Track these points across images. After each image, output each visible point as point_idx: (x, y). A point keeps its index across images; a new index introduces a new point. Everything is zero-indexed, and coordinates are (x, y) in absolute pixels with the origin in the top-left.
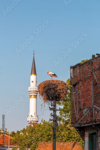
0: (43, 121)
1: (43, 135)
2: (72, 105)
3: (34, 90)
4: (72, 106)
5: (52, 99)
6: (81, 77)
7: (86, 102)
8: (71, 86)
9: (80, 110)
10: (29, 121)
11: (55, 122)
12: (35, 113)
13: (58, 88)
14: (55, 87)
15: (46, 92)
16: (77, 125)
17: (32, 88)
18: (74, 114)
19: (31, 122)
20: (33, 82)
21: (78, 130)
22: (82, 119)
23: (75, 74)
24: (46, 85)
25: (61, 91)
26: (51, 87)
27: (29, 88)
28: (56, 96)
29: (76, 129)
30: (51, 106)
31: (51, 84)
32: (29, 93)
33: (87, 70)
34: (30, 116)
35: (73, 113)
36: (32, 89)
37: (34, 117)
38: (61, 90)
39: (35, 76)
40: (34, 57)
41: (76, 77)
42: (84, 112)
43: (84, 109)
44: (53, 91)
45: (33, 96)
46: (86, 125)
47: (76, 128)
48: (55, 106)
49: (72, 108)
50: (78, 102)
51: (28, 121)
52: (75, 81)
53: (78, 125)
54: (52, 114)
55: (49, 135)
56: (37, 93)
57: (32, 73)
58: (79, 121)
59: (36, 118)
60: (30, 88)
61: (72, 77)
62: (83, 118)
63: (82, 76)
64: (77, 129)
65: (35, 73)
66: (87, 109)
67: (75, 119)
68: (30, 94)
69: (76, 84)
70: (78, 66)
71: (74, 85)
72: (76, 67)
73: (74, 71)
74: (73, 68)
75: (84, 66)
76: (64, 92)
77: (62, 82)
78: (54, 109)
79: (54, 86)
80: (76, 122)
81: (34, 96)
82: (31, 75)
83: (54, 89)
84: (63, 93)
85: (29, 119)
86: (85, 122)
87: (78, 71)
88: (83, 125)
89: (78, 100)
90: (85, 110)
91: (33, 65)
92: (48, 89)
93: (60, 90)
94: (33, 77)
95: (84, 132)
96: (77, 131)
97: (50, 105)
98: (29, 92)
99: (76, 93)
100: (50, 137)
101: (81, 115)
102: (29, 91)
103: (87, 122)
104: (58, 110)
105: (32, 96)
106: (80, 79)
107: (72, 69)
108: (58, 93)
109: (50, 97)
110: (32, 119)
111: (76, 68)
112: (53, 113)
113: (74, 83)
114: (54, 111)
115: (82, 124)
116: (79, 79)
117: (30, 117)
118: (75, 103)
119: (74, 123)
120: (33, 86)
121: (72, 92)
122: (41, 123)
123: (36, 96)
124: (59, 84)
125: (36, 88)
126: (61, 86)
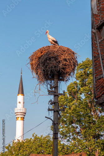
3: (21, 111)
4: (96, 65)
5: (52, 78)
11: (56, 113)
17: (19, 109)
18: (99, 80)
20: (20, 102)
23: (102, 4)
27: (15, 109)
28: (59, 70)
30: (51, 88)
32: (16, 115)
35: (97, 79)
36: (19, 111)
38: (67, 61)
39: (22, 96)
40: (21, 76)
41: (103, 10)
44: (54, 62)
48: (56, 87)
49: (96, 70)
54: (51, 101)
56: (24, 115)
57: (19, 93)
60: (17, 109)
65: (23, 93)
67: (103, 87)
68: (17, 116)
71: (100, 28)
73: (98, 1)
77: (69, 49)
78: (56, 92)
81: (21, 118)
82: (18, 95)
91: (21, 84)
92: (47, 59)
94: (20, 98)
98: (16, 114)
102: (15, 113)
104: (61, 94)
105: (19, 118)
108: (62, 65)
112: (53, 100)
113: (99, 23)
114: (55, 96)
118: (102, 59)
119: (99, 97)
120: (20, 108)
121: (96, 40)
122: (31, 138)
123: (23, 119)
124: (64, 51)
125: (24, 109)
126: (66, 55)
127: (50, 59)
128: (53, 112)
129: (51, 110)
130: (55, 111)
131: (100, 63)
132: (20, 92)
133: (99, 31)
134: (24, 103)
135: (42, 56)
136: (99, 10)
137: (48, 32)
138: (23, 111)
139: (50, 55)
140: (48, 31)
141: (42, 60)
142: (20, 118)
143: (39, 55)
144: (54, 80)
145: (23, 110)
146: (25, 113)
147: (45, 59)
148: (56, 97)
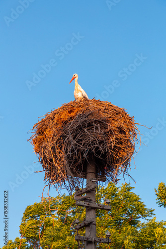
127: (90, 125)
135: (71, 118)
137: (76, 79)
139: (90, 117)
140: (76, 75)
141: (73, 125)
143: (65, 116)
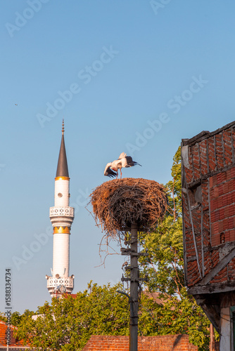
0: (92, 285)
1: (93, 319)
2: (187, 238)
3: (64, 214)
4: (187, 240)
5: (128, 227)
6: (212, 166)
7: (227, 230)
8: (185, 190)
9: (211, 250)
10: (54, 288)
11: (135, 284)
12: (67, 268)
13: (144, 200)
14: (136, 197)
15: (114, 208)
16: (200, 290)
17: (59, 209)
18: (192, 263)
19: (59, 290)
20: (60, 195)
21: (205, 303)
22: (215, 273)
23: (196, 158)
24: (112, 191)
25: (151, 206)
26: (125, 196)
27: (51, 210)
28: (139, 219)
29: (197, 299)
30: (126, 243)
31: (126, 188)
32: (53, 222)
33: (231, 146)
34: (54, 276)
35: (189, 260)
36: (59, 212)
37: (64, 280)
38: (151, 204)
39: (66, 181)
41: (196, 166)
42: (221, 255)
43: (222, 247)
44: (131, 206)
45: (61, 228)
46: (228, 289)
47: (198, 297)
48: (134, 244)
49: (188, 247)
50: (205, 230)
51: (49, 289)
52: (195, 177)
53: (204, 289)
54: (126, 264)
55: (109, 320)
56: (71, 223)
57: (58, 175)
58: (208, 280)
59: (69, 280)
60: (54, 209)
61: (187, 165)
62: (217, 270)
63: (215, 162)
64: (202, 301)
65: (66, 175)
66: (231, 248)
67: (196, 273)
68: (54, 225)
69: (199, 184)
70: (203, 138)
71: (193, 189)
72: (199, 140)
73: (191, 150)
74: (191, 143)
75: (221, 136)
76: (158, 210)
77: (153, 183)
78: (133, 251)
79: (133, 194)
80: (198, 282)
81: (64, 228)
82: (56, 179)
83: (133, 201)
84: (156, 212)
85: (53, 283)
86: (224, 282)
87: (204, 151)
88: (217, 291)
89: (203, 225)
90: (225, 251)
92: (119, 202)
93: (149, 203)
94: (61, 185)
95: (220, 308)
96: (201, 305)
97: (123, 242)
98: (52, 220)
99: (197, 209)
100: (109, 323)
101: (213, 265)
102: (51, 218)
103: (229, 282)
104: (142, 254)
105: (58, 228)
106: (210, 171)
107: (187, 147)
108: (144, 210)
109: (123, 222)
110: (58, 284)
111: (197, 144)
112: (129, 262)
113: (191, 182)
114: (132, 257)
115: (214, 287)
116: (206, 171)
117: (54, 278)
118: (195, 234)
119: (192, 286)
120: (60, 206)
121: (187, 205)
122: (87, 291)
123: (68, 230)
124: (146, 188)
125: (69, 209)
126: (150, 194)
128: (129, 282)
129: (127, 280)
130: (132, 282)
131: (192, 239)
132: (61, 173)
133: (193, 192)
134: (69, 197)
135: (111, 196)
136: (191, 164)
138: (69, 213)
139: (123, 195)
142: (61, 229)
143: (107, 194)
144: (130, 231)
145: (66, 212)
146: (73, 218)
147: (116, 201)
148: (135, 258)
